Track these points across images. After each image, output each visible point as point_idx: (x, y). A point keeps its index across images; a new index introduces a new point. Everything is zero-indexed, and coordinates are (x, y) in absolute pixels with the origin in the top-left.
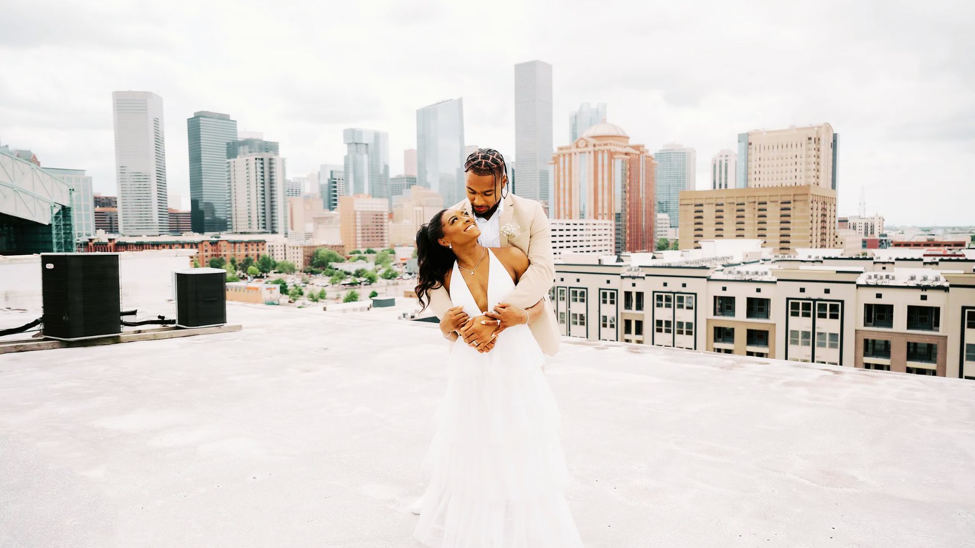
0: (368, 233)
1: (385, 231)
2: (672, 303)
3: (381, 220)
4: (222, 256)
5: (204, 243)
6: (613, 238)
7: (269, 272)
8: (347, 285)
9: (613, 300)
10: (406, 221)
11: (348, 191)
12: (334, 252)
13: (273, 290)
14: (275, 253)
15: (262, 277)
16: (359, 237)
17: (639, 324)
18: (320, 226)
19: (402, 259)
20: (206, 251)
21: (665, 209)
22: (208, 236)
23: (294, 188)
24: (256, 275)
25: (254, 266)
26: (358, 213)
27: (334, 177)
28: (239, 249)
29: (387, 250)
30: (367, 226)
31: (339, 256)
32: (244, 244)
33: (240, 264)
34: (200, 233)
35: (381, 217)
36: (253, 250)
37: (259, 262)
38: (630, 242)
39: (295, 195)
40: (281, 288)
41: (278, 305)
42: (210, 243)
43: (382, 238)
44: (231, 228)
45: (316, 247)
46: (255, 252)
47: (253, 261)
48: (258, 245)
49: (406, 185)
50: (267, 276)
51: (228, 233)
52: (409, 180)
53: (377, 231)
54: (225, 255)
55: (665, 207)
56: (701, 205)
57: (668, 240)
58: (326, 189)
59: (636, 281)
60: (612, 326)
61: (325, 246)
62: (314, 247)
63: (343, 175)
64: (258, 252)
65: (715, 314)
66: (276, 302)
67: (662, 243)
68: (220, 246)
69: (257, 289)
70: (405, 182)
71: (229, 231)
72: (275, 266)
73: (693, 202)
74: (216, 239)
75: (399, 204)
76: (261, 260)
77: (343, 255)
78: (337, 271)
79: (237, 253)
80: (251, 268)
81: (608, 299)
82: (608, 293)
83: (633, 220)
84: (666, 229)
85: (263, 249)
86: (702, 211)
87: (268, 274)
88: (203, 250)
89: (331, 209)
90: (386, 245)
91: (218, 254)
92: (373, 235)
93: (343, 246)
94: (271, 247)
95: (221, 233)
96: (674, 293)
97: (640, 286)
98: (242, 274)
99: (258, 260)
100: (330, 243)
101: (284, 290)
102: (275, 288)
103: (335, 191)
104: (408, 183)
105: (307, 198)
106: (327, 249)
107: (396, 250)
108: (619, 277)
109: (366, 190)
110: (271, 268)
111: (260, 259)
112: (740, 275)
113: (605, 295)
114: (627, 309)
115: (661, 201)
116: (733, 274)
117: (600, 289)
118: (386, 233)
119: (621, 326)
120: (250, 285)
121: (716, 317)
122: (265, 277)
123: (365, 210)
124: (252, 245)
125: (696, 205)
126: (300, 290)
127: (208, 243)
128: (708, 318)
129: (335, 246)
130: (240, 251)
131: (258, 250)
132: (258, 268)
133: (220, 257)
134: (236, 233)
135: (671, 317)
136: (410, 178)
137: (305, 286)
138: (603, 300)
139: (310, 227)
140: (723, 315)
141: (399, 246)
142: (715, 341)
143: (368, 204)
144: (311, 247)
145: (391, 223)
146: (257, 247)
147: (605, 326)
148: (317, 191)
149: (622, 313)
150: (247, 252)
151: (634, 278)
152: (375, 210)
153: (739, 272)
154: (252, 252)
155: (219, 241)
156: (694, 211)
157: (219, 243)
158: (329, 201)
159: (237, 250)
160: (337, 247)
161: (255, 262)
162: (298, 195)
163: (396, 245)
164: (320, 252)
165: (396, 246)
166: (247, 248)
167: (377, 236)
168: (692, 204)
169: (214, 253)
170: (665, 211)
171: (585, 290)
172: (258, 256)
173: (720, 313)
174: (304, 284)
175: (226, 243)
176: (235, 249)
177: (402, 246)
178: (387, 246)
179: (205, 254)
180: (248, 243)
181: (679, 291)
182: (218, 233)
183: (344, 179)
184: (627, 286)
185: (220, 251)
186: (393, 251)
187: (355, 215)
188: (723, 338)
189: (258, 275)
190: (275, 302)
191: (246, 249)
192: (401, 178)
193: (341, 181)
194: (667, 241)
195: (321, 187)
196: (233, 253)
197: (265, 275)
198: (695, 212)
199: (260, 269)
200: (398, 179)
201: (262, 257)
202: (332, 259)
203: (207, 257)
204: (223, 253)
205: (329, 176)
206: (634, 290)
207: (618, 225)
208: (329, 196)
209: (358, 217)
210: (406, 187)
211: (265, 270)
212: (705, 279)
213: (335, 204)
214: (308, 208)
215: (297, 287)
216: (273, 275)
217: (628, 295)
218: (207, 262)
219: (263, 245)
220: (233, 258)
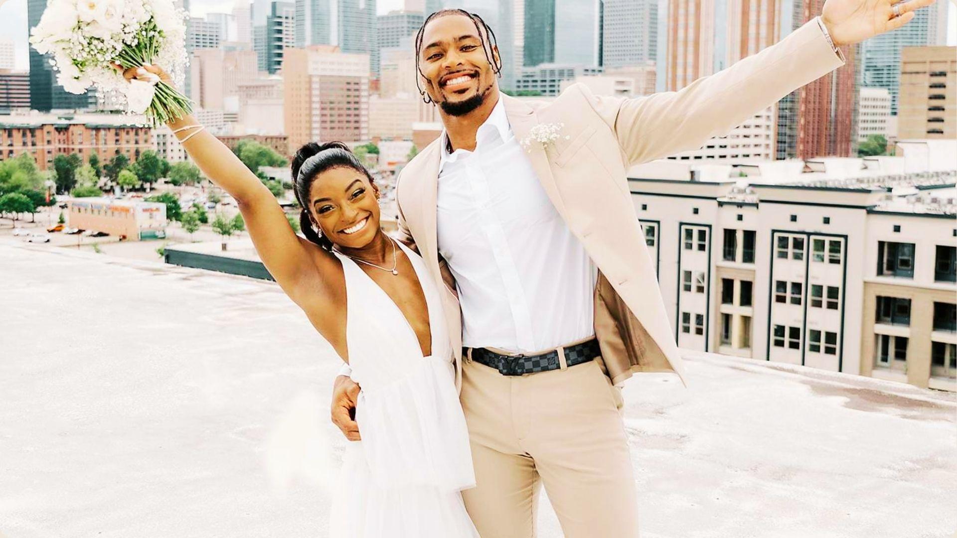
0: (331, 115)
1: (363, 112)
2: (805, 252)
3: (357, 93)
4: (76, 151)
5: (46, 129)
6: (772, 133)
7: (156, 181)
8: (286, 208)
9: (702, 243)
10: (402, 96)
11: (301, 38)
12: (268, 147)
13: (155, 213)
14: (169, 147)
15: (142, 189)
16: (316, 122)
17: (747, 287)
18: (250, 102)
19: (390, 164)
20: (49, 142)
21: (885, 80)
22: (55, 117)
23: (208, 34)
24: (134, 187)
25: (130, 171)
26: (315, 79)
27: (278, 15)
28: (105, 140)
29: (363, 147)
30: (331, 103)
31: (277, 156)
32: (113, 132)
33: (105, 167)
34: (40, 109)
35: (356, 87)
36: (128, 142)
37: (139, 164)
38: (805, 142)
39: (208, 45)
40: (169, 209)
41: (163, 238)
42: (57, 129)
43: (356, 125)
44: (96, 103)
45: (238, 138)
46: (132, 146)
47: (129, 162)
48: (137, 134)
49: (405, 29)
50: (152, 189)
51: (88, 112)
52: (412, 20)
53: (349, 112)
54: (80, 151)
55: (885, 76)
56: (943, 74)
57: (887, 138)
58: (264, 35)
59: (744, 211)
60: (700, 289)
61: (254, 137)
62: (233, 139)
63: (293, 9)
64: (137, 146)
65: (880, 272)
66: (160, 234)
67: (874, 144)
68: (73, 134)
69: (127, 210)
70: (405, 25)
71: (92, 108)
72: (166, 170)
73: (928, 68)
74: (67, 122)
75: (391, 63)
76: (143, 160)
77: (285, 154)
78: (272, 182)
79: (101, 147)
80: (124, 174)
81: (695, 241)
82: (695, 230)
83: (812, 100)
84: (883, 118)
85: (146, 141)
86: (943, 86)
87: (155, 185)
88: (43, 141)
89: (271, 71)
90: (363, 138)
91: (68, 148)
92: (341, 118)
93: (285, 139)
94: (161, 137)
95: (78, 110)
96: (809, 234)
97: (752, 220)
98: (110, 184)
99: (137, 159)
100: (263, 133)
101: (174, 213)
102: (157, 209)
103: (280, 39)
104: (410, 25)
105: (230, 50)
106: (257, 143)
107: (382, 146)
108: (715, 203)
109: (334, 38)
110: (158, 173)
111: (140, 158)
112: (935, 205)
113: (689, 234)
114: (728, 260)
115: (879, 65)
116: (923, 203)
117: (681, 224)
118: (365, 115)
119: (717, 289)
120: (118, 203)
121: (881, 279)
122: (148, 190)
123: (328, 73)
124: (128, 133)
125: (933, 75)
126: (203, 214)
127: (52, 129)
128: (867, 279)
129: (272, 138)
130: (105, 144)
131: (137, 142)
132: (136, 174)
133: (72, 153)
134: (102, 111)
135: (801, 277)
136: (414, 17)
137: (214, 207)
138: (687, 244)
139: (233, 104)
140: (895, 275)
141: (386, 140)
142: (878, 320)
143: (332, 63)
144: (228, 139)
145: (374, 98)
146: (137, 137)
147: (688, 288)
148: (248, 38)
149: (717, 267)
150: (118, 146)
151: (740, 205)
152: (345, 74)
153: (935, 200)
154: (127, 146)
155: (70, 125)
156: (927, 84)
157: (71, 128)
158: (269, 56)
159: (102, 141)
160: (274, 140)
161: (132, 162)
162: (214, 45)
163: (383, 137)
164: (244, 149)
165: (381, 140)
166: (117, 138)
167: (348, 122)
168: (925, 73)
169: (62, 146)
170: (884, 83)
171: (655, 225)
172: (137, 152)
173: (890, 272)
174: (212, 204)
175: (83, 128)
176: (97, 140)
177: (391, 140)
178: (365, 140)
179: (48, 147)
180: (119, 129)
181: (818, 230)
182: (72, 111)
183: (295, 16)
184: (727, 219)
185: (73, 143)
186: (376, 148)
187: (310, 82)
188: (894, 315)
189: (137, 187)
190: (157, 234)
191: (117, 141)
192: (398, 17)
193: (290, 20)
194: (883, 140)
195: (256, 31)
196: (94, 146)
197: (147, 186)
198: (931, 87)
199: (139, 176)
200: (393, 17)
201: (144, 154)
202: (264, 160)
203: (49, 152)
204: (77, 147)
205: (269, 12)
206: (740, 228)
207: (783, 109)
208: (269, 48)
209: (316, 86)
210: (406, 32)
211: (149, 177)
212: (864, 211)
213: (279, 63)
214: (231, 68)
215: (198, 208)
216: (162, 187)
217: (730, 234)
218: (49, 161)
219: (146, 133)
220: (94, 156)
